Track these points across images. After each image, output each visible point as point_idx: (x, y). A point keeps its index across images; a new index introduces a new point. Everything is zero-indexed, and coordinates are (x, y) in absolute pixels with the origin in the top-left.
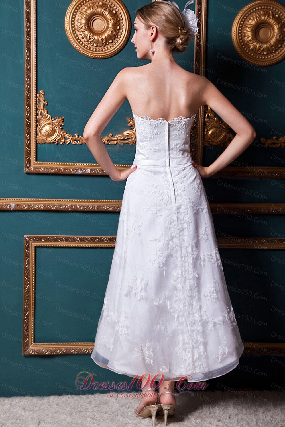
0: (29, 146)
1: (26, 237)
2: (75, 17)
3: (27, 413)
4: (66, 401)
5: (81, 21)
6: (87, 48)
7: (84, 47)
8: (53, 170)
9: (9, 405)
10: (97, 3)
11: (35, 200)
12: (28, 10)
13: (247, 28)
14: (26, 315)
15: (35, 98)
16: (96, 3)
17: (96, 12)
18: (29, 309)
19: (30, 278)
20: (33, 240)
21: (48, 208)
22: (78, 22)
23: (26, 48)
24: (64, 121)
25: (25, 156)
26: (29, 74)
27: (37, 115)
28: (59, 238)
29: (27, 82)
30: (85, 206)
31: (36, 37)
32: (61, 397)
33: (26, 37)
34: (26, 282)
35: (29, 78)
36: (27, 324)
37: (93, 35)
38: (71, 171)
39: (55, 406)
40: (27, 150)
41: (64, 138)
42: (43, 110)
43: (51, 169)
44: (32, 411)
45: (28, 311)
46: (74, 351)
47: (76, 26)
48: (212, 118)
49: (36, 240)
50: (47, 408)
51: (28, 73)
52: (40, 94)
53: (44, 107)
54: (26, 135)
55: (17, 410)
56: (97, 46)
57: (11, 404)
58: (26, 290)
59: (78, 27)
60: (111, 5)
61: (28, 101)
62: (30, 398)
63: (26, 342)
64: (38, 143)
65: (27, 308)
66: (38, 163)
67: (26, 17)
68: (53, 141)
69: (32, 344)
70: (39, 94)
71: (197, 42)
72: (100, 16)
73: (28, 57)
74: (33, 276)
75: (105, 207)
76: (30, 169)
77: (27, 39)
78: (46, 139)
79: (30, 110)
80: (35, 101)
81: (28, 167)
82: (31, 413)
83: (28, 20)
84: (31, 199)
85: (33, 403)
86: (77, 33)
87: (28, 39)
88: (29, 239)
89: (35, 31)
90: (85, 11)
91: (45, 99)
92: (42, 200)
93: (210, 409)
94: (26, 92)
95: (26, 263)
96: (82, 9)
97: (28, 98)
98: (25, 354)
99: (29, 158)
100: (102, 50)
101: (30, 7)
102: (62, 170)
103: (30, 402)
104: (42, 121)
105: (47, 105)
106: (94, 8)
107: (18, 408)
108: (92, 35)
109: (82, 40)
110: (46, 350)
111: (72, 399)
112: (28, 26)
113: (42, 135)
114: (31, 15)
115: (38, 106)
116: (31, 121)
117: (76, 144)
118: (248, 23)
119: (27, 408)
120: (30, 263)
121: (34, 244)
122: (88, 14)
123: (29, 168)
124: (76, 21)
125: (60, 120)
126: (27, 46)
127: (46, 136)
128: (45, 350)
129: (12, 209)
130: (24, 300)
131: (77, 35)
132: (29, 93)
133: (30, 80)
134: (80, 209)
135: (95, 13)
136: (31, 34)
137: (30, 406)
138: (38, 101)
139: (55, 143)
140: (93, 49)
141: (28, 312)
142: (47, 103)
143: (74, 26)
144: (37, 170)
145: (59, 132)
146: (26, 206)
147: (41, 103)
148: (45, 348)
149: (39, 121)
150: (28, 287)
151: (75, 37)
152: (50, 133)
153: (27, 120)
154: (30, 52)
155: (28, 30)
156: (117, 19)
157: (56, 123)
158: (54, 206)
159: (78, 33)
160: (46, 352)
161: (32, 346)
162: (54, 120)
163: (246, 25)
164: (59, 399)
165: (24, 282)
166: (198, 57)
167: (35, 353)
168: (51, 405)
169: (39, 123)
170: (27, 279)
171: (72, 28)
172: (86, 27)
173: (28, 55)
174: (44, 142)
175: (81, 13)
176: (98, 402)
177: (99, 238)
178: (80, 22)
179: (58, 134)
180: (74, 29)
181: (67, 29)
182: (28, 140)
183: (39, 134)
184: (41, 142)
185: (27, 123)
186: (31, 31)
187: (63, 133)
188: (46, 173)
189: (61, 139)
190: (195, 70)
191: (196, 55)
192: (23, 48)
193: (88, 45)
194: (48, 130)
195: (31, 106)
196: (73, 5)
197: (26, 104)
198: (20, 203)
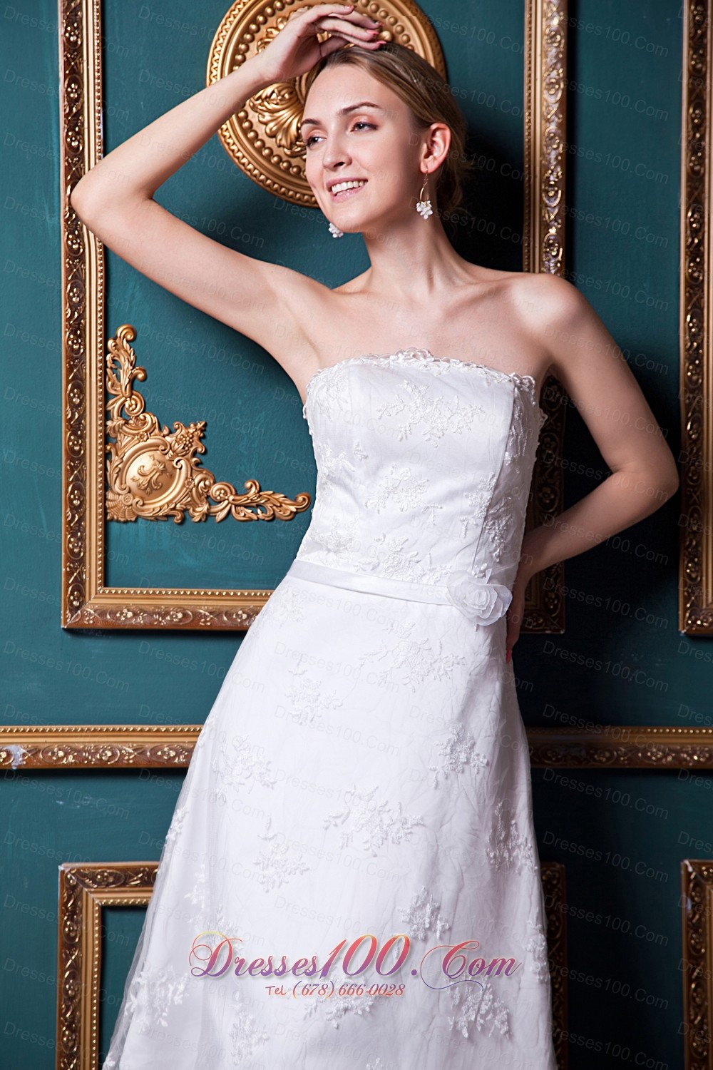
0: (77, 529)
1: (66, 871)
6: (287, 170)
7: (277, 165)
8: (168, 618)
11: (101, 731)
12: (72, 39)
15: (101, 355)
19: (80, 1033)
20: (94, 882)
21: (152, 759)
23: (66, 177)
24: (204, 437)
25: (66, 567)
26: (78, 270)
27: (107, 416)
29: (70, 298)
31: (101, 134)
33: (67, 136)
34: (66, 1045)
35: (78, 282)
40: (71, 546)
41: (208, 497)
42: (130, 397)
43: (159, 614)
49: (103, 883)
51: (75, 266)
52: (118, 341)
53: (132, 388)
54: (67, 491)
61: (76, 366)
64: (112, 520)
66: (110, 592)
67: (67, 63)
68: (165, 511)
70: (115, 339)
71: (690, 138)
76: (83, 616)
77: (70, 145)
78: (141, 503)
79: (82, 401)
80: (100, 365)
81: (74, 610)
83: (74, 76)
84: (86, 727)
86: (250, 118)
87: (74, 144)
88: (78, 879)
89: (98, 115)
91: (136, 358)
92: (127, 730)
94: (66, 334)
95: (67, 973)
96: (269, 30)
97: (76, 358)
99: (78, 574)
101: (80, 28)
102: (206, 617)
104: (127, 439)
105: (145, 379)
109: (270, 142)
112: (72, 95)
113: (127, 489)
114: (85, 58)
115: (109, 384)
116: (85, 438)
117: (251, 520)
120: (80, 972)
121: (96, 898)
123: (79, 612)
125: (192, 434)
126: (68, 168)
127: (142, 493)
129: (14, 768)
131: (252, 124)
132: (80, 336)
133: (82, 291)
136: (86, 125)
138: (109, 364)
139: (174, 516)
142: (144, 371)
144: (108, 617)
145: (187, 478)
146: (66, 754)
147: (121, 371)
149: (116, 438)
151: (245, 132)
152: (156, 482)
155: (74, 110)
157: (176, 446)
158: (181, 753)
159: (253, 116)
162: (170, 432)
165: (60, 1047)
166: (696, 193)
169: (115, 445)
170: (68, 1036)
172: (283, 96)
174: (134, 513)
179: (184, 486)
182: (75, 509)
183: (116, 487)
184: (120, 515)
185: (72, 449)
186: (83, 115)
187: (204, 479)
188: (140, 627)
189: (194, 504)
190: (686, 237)
191: (687, 186)
192: (56, 175)
193: (290, 159)
194: (148, 467)
195: (85, 385)
196: (235, 18)
197: (68, 375)
198: (46, 742)
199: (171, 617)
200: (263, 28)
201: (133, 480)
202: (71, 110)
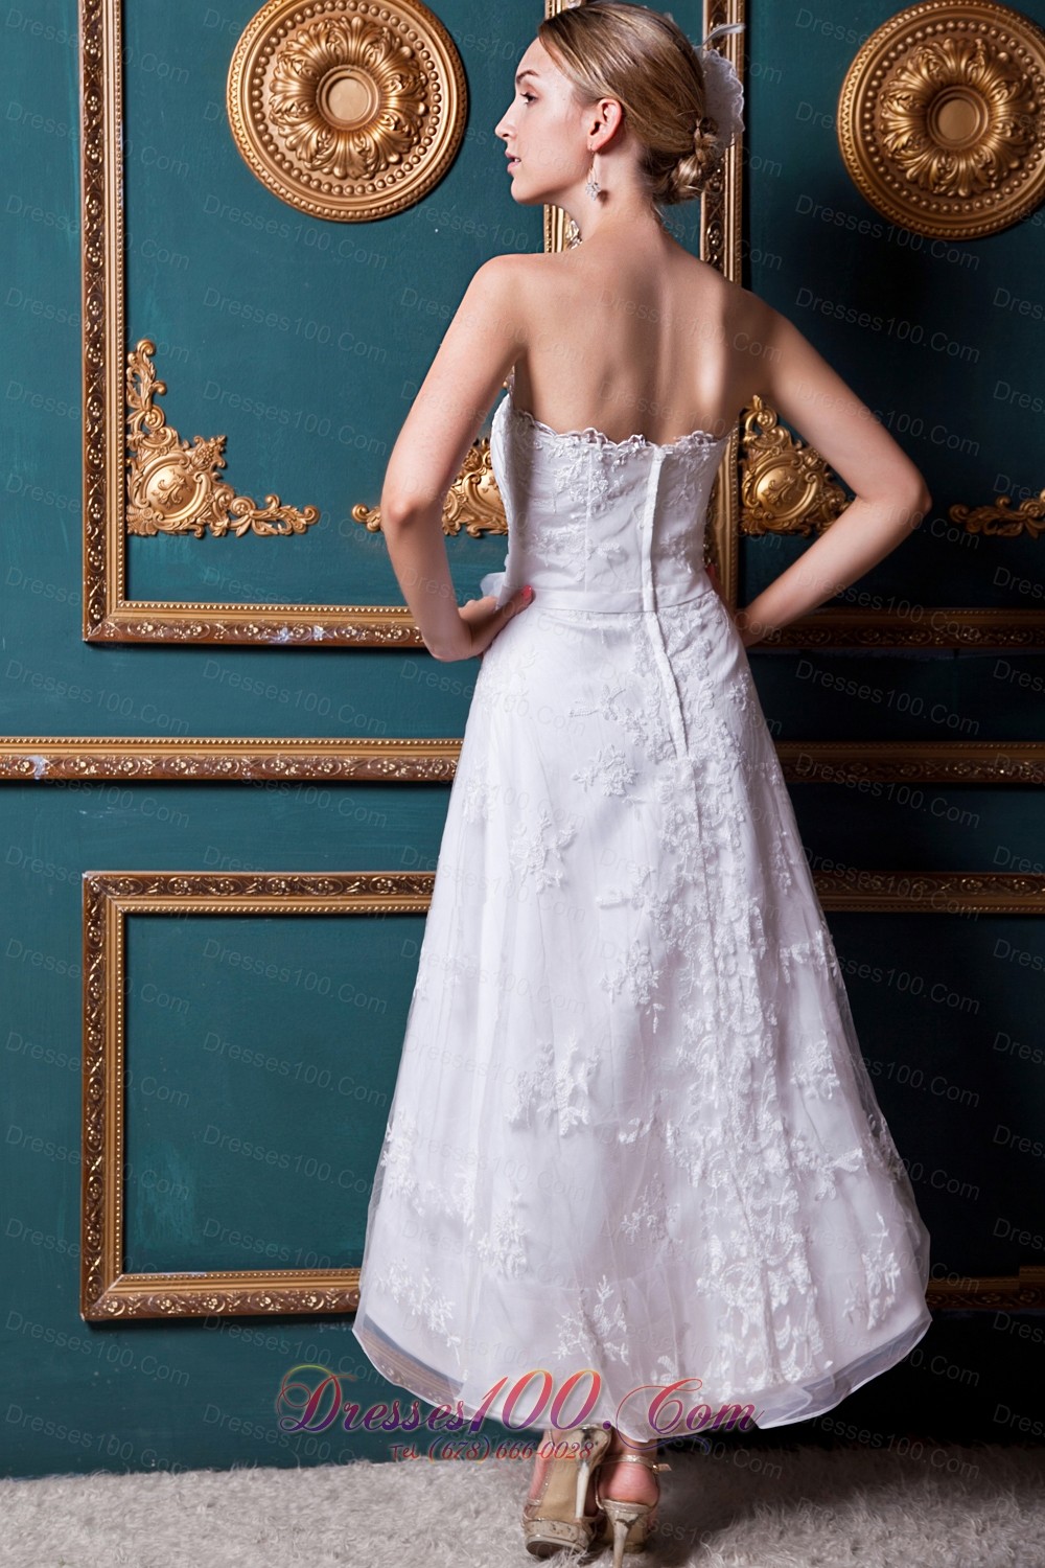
0: (98, 543)
1: (90, 879)
2: (264, 72)
3: (100, 1539)
4: (244, 1491)
5: (284, 85)
6: (307, 185)
7: (297, 179)
8: (189, 632)
9: (33, 1509)
10: (344, 19)
11: (123, 742)
12: (92, 52)
13: (895, 103)
14: (93, 1168)
15: (120, 368)
16: (339, 20)
17: (339, 52)
18: (104, 1145)
19: (105, 1033)
20: (117, 889)
21: (168, 770)
22: (273, 89)
23: (86, 188)
24: (224, 451)
25: (86, 581)
26: (97, 283)
27: (127, 429)
28: (210, 880)
29: (90, 312)
30: (305, 762)
31: (121, 146)
32: (225, 1476)
33: (87, 148)
34: (92, 1045)
35: (98, 295)
36: (96, 1204)
37: (329, 136)
38: (253, 634)
39: (204, 1509)
40: (91, 559)
41: (228, 512)
42: (150, 411)
43: (180, 628)
44: (119, 1531)
45: (100, 1153)
46: (273, 1301)
47: (266, 103)
48: (769, 431)
49: (126, 892)
50: (174, 1517)
51: (95, 279)
52: (138, 355)
53: (152, 402)
54: (87, 505)
55: (61, 1528)
56: (344, 177)
57: (39, 1505)
58: (92, 1076)
59: (273, 110)
60: (394, 29)
61: (95, 379)
62: (112, 1481)
63: (92, 1269)
64: (133, 533)
65: (96, 1144)
66: (131, 605)
67: (87, 75)
68: (185, 525)
69: (116, 1276)
70: (135, 353)
72: (355, 67)
73: (92, 219)
74: (116, 1022)
75: (383, 766)
76: (103, 629)
77: (89, 158)
78: (161, 517)
79: (102, 415)
80: (120, 378)
81: (95, 623)
82: (114, 1536)
83: (95, 88)
84: (107, 739)
85: (123, 1500)
86: (270, 131)
87: (94, 157)
88: (102, 887)
89: (117, 127)
90: (300, 52)
91: (156, 372)
92: (148, 742)
93: (779, 1516)
94: (86, 347)
95: (92, 977)
96: (290, 43)
97: (96, 371)
98: (89, 1314)
99: (99, 587)
100: (363, 192)
101: (100, 40)
102: (221, 630)
103: (112, 1497)
104: (147, 453)
105: (165, 393)
106: (332, 39)
107: (68, 1518)
108: (326, 138)
109: (290, 156)
110: (167, 1298)
111: (265, 1482)
112: (92, 108)
113: (147, 504)
114: (105, 70)
115: (130, 398)
116: (105, 452)
117: (271, 535)
118: (896, 83)
119: (98, 1521)
120: (105, 975)
121: (120, 905)
122: (310, 62)
123: (100, 625)
124: (266, 89)
125: (213, 448)
126: (88, 181)
127: (163, 508)
128: (165, 1300)
129: (37, 778)
130: (86, 1112)
131: (271, 137)
132: (100, 350)
133: (102, 304)
134: (287, 773)
135: (337, 56)
136: (106, 138)
137: (111, 1510)
138: (129, 378)
139: (194, 530)
140: (331, 187)
141: (99, 1160)
142: (164, 385)
143: (262, 105)
144: (129, 630)
145: (207, 493)
146: (88, 765)
147: (142, 385)
148: (164, 1294)
149: (136, 451)
150: (98, 1064)
151: (265, 145)
152: (177, 497)
153: (92, 451)
154: (101, 202)
155: (94, 122)
156: (415, 79)
157: (196, 460)
158: (192, 765)
159: (273, 130)
160: (170, 1308)
161: (117, 1286)
162: (191, 447)
163: (889, 91)
164: (217, 1485)
165: (86, 1045)
166: (716, 210)
167: (126, 1310)
168: (187, 1506)
169: (135, 459)
170: (94, 1036)
171: (254, 111)
172: (303, 109)
173: (93, 212)
174: (154, 527)
175: (285, 57)
176: (364, 1494)
177: (360, 880)
178: (281, 92)
179: (204, 500)
180: (259, 116)
181: (236, 117)
182: (95, 523)
183: (137, 501)
184: (141, 528)
185: (92, 462)
186: (103, 128)
187: (224, 494)
188: (160, 641)
189: (214, 519)
190: (705, 254)
191: (706, 203)
192: (77, 188)
193: (310, 173)
194: (167, 483)
195: (105, 398)
196: (255, 30)
197: (87, 389)
198: (68, 753)
199: (192, 630)
200: (284, 42)
201: (154, 494)
202: (91, 122)
